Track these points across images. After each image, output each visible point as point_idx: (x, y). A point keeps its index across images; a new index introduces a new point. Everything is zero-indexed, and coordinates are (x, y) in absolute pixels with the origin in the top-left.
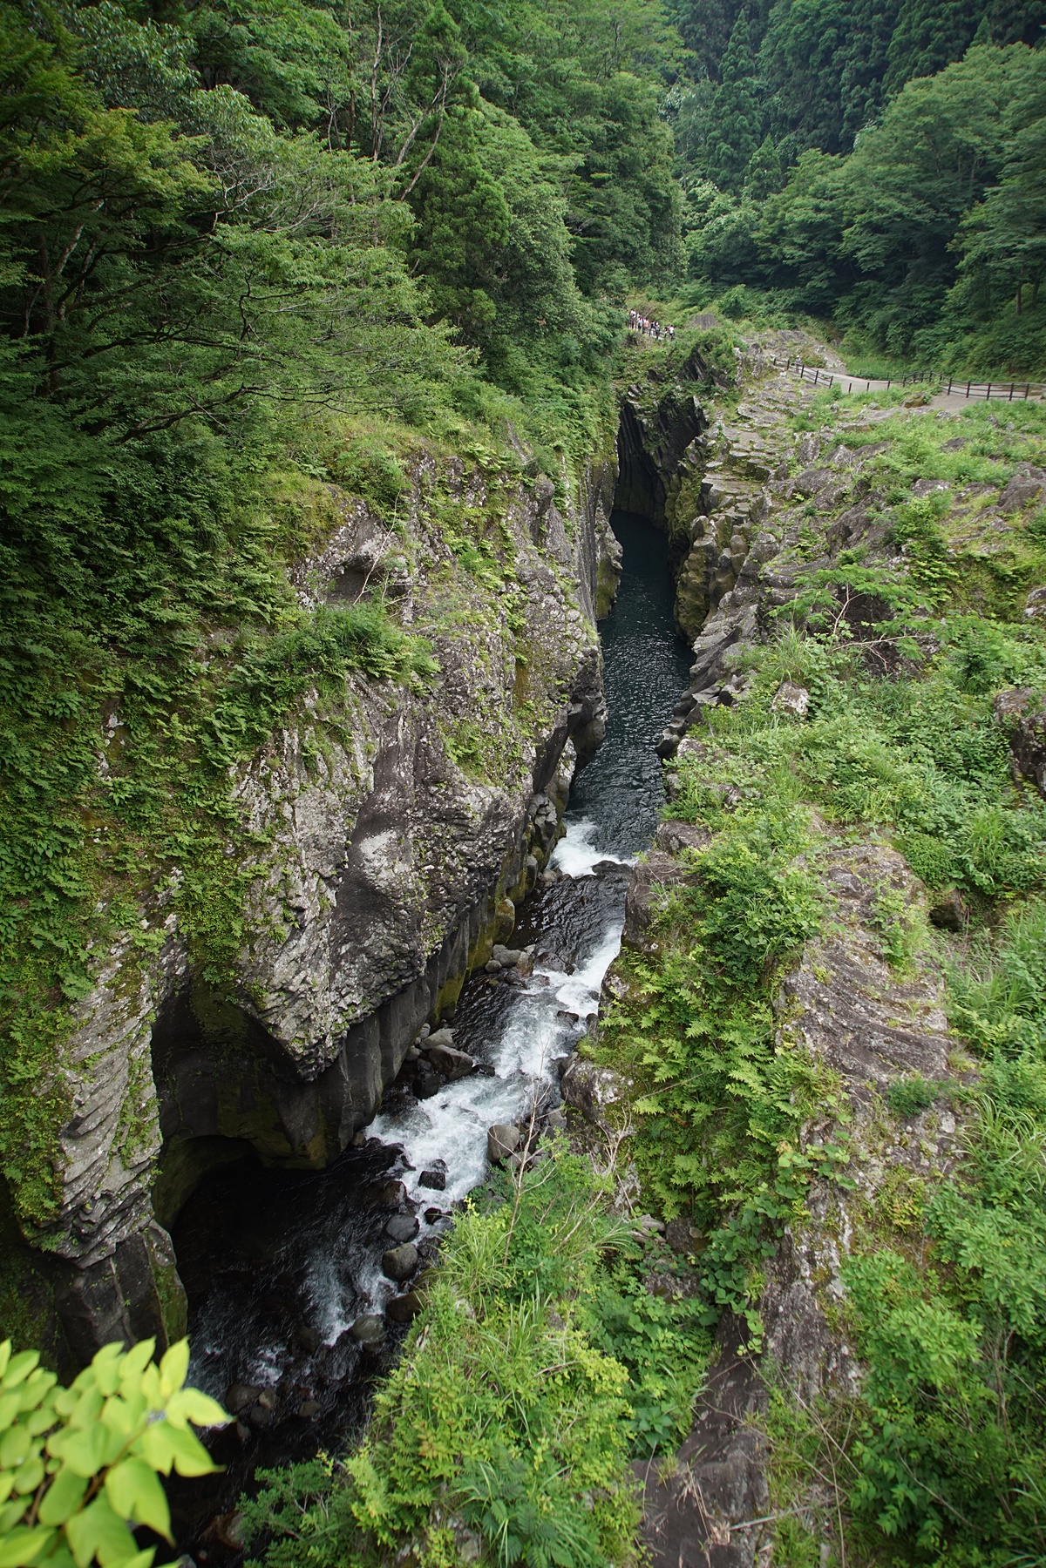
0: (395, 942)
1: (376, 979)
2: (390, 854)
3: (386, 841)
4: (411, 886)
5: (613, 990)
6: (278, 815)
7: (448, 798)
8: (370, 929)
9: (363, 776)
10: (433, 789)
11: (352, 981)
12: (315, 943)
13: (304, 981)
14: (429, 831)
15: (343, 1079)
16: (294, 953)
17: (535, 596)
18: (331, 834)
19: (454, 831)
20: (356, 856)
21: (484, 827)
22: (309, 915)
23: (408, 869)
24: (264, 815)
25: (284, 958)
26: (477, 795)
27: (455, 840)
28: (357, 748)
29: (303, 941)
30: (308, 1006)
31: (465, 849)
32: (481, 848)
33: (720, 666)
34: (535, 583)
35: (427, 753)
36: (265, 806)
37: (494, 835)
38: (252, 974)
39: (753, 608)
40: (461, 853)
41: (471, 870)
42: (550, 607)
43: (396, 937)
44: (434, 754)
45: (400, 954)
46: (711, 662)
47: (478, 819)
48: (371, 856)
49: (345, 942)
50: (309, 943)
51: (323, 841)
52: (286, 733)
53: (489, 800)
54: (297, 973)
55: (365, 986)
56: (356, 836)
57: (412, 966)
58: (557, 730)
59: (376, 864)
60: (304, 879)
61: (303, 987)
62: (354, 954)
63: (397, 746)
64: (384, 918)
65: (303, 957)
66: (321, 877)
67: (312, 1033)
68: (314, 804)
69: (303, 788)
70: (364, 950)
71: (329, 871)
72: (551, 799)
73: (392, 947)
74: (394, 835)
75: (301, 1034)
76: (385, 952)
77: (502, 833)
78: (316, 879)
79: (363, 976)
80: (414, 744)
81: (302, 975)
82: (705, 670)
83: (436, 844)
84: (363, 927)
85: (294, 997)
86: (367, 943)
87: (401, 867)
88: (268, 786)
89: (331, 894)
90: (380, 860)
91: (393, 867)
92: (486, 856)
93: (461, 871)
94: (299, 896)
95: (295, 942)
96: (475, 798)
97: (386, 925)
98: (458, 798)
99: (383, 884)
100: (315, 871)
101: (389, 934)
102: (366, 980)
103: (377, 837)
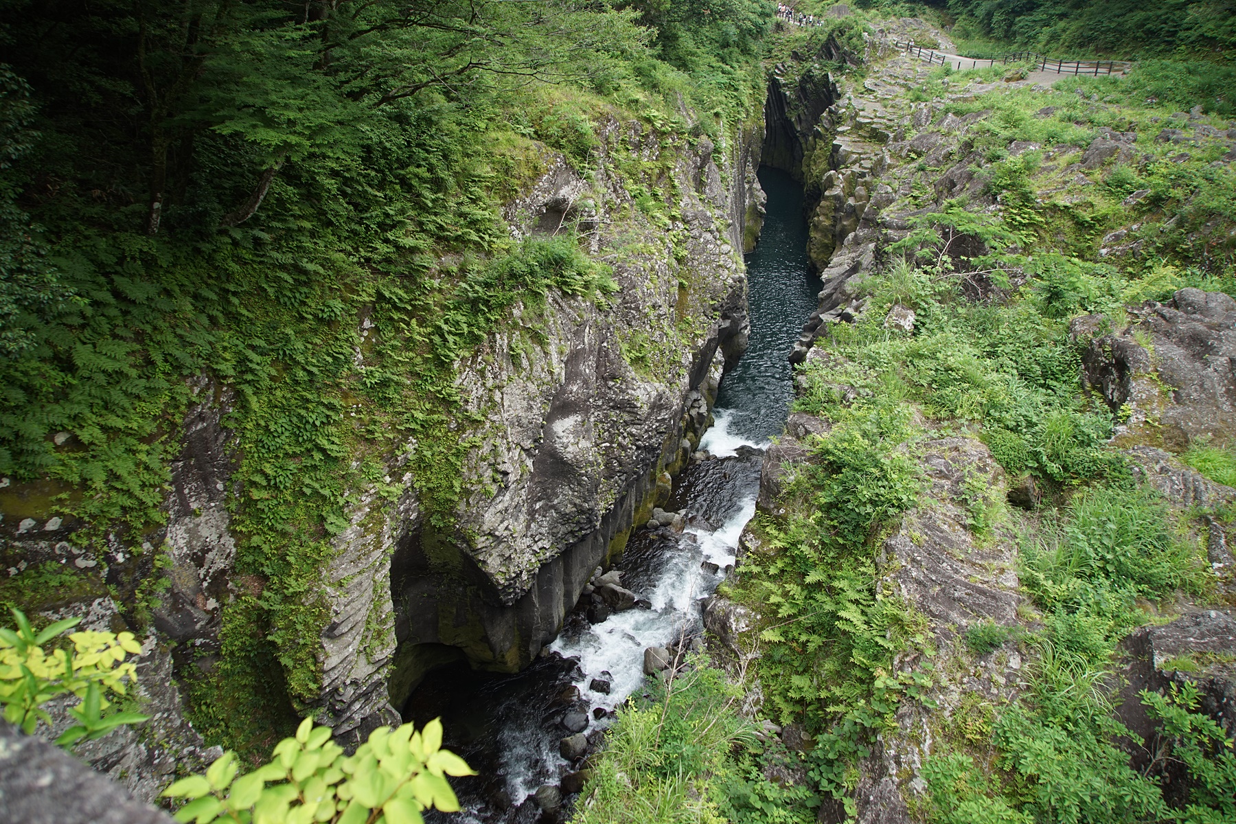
0: (578, 501)
1: (562, 529)
2: (576, 433)
3: (573, 423)
4: (591, 459)
5: (748, 544)
6: (491, 399)
7: (622, 391)
8: (559, 490)
9: (556, 371)
10: (611, 383)
11: (543, 530)
12: (516, 499)
13: (507, 528)
14: (606, 416)
15: (534, 605)
16: (500, 507)
17: (696, 232)
18: (531, 416)
19: (626, 417)
20: (549, 433)
21: (650, 414)
22: (512, 478)
23: (589, 445)
24: (480, 399)
25: (492, 510)
26: (645, 389)
27: (626, 424)
28: (552, 349)
29: (507, 497)
30: (510, 547)
31: (634, 431)
32: (647, 431)
33: (843, 293)
34: (696, 222)
35: (607, 355)
36: (481, 392)
37: (657, 421)
38: (467, 522)
39: (872, 246)
40: (631, 434)
41: (638, 448)
42: (707, 242)
43: (579, 497)
44: (612, 356)
45: (581, 511)
46: (835, 289)
47: (646, 409)
48: (561, 434)
49: (539, 500)
50: (512, 499)
51: (525, 421)
52: (498, 336)
53: (654, 394)
54: (502, 522)
55: (553, 535)
56: (550, 418)
57: (590, 521)
58: (709, 340)
59: (565, 440)
60: (509, 450)
61: (506, 533)
62: (545, 509)
63: (584, 349)
64: (570, 483)
65: (506, 510)
66: (522, 448)
67: (512, 569)
68: (518, 392)
69: (510, 379)
70: (553, 507)
71: (528, 444)
72: (703, 395)
73: (575, 505)
74: (579, 419)
75: (503, 569)
76: (570, 509)
77: (664, 419)
78: (518, 450)
79: (552, 527)
80: (597, 347)
81: (506, 523)
82: (830, 295)
83: (612, 426)
84: (553, 489)
85: (498, 540)
86: (556, 502)
87: (584, 444)
88: (483, 376)
89: (529, 462)
90: (567, 437)
91: (577, 443)
92: (650, 438)
93: (631, 449)
94: (504, 462)
95: (501, 498)
96: (643, 391)
97: (570, 488)
98: (630, 391)
99: (569, 456)
100: (518, 444)
101: (573, 495)
102: (554, 530)
103: (566, 419)
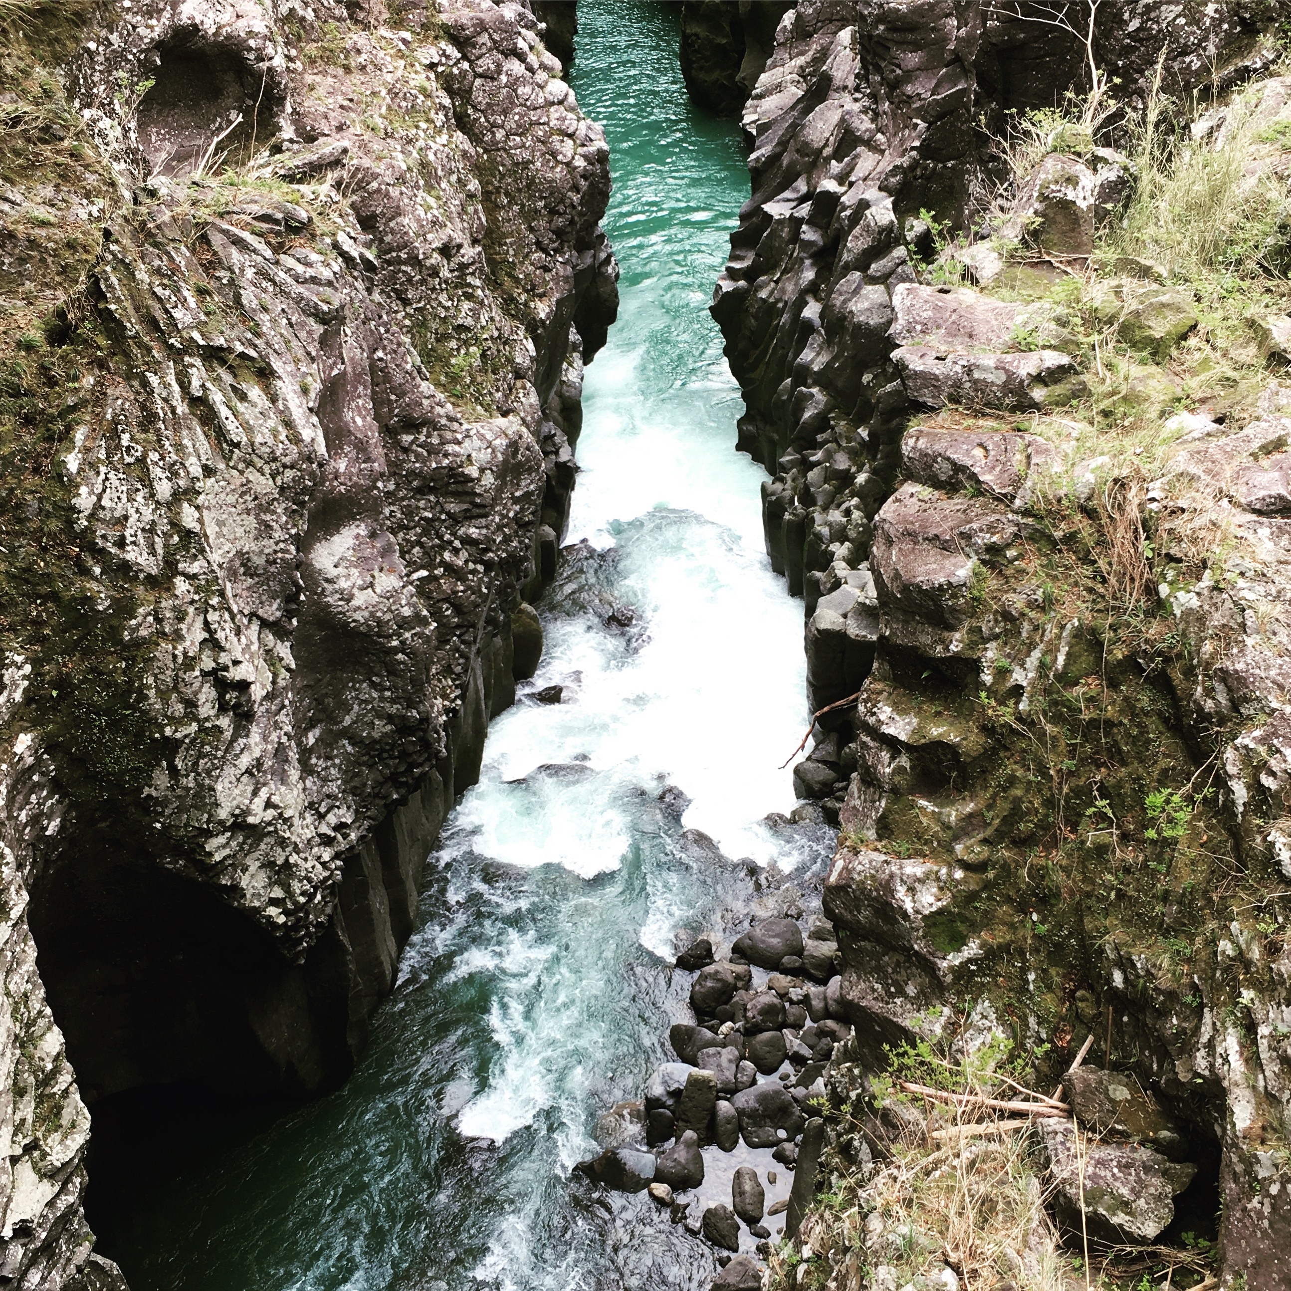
0: (394, 709)
1: (369, 777)
2: (362, 562)
3: (351, 542)
4: (407, 612)
6: (175, 524)
7: (433, 451)
8: (349, 695)
9: (307, 434)
10: (407, 438)
11: (333, 788)
12: (274, 737)
13: (269, 805)
14: (409, 512)
15: (345, 951)
16: (245, 761)
18: (269, 545)
19: (453, 507)
20: (312, 576)
21: (500, 490)
22: (257, 692)
23: (398, 584)
24: (150, 531)
25: (230, 772)
26: (482, 437)
27: (456, 520)
28: (287, 387)
29: (255, 736)
30: (282, 843)
31: (474, 532)
32: (500, 527)
35: (387, 378)
36: (148, 514)
37: (516, 501)
38: (180, 810)
40: (468, 541)
41: (489, 566)
43: (393, 701)
44: (398, 378)
45: (403, 726)
47: (489, 480)
48: (332, 572)
49: (311, 726)
50: (265, 738)
51: (259, 561)
53: (501, 443)
54: (255, 793)
55: (354, 792)
56: (304, 543)
57: (426, 745)
59: (343, 584)
60: (238, 632)
61: (271, 813)
62: (327, 743)
63: (343, 374)
64: (369, 674)
65: (259, 764)
66: (265, 624)
67: (296, 886)
68: (231, 499)
69: (208, 471)
70: (345, 733)
71: (272, 611)
73: (390, 719)
74: (363, 530)
75: (277, 893)
76: (382, 728)
77: (528, 494)
78: (255, 627)
79: (349, 776)
80: (367, 363)
81: (264, 793)
83: (425, 532)
84: (337, 695)
85: (255, 833)
86: (347, 720)
87: (387, 582)
88: (147, 481)
89: (284, 650)
90: (348, 576)
91: (371, 585)
92: (507, 540)
93: (474, 572)
94: (236, 663)
95: (242, 741)
96: (477, 443)
97: (373, 685)
98: (450, 448)
99: (358, 616)
100: (253, 615)
101: (382, 699)
102: (356, 782)
103: (336, 538)
